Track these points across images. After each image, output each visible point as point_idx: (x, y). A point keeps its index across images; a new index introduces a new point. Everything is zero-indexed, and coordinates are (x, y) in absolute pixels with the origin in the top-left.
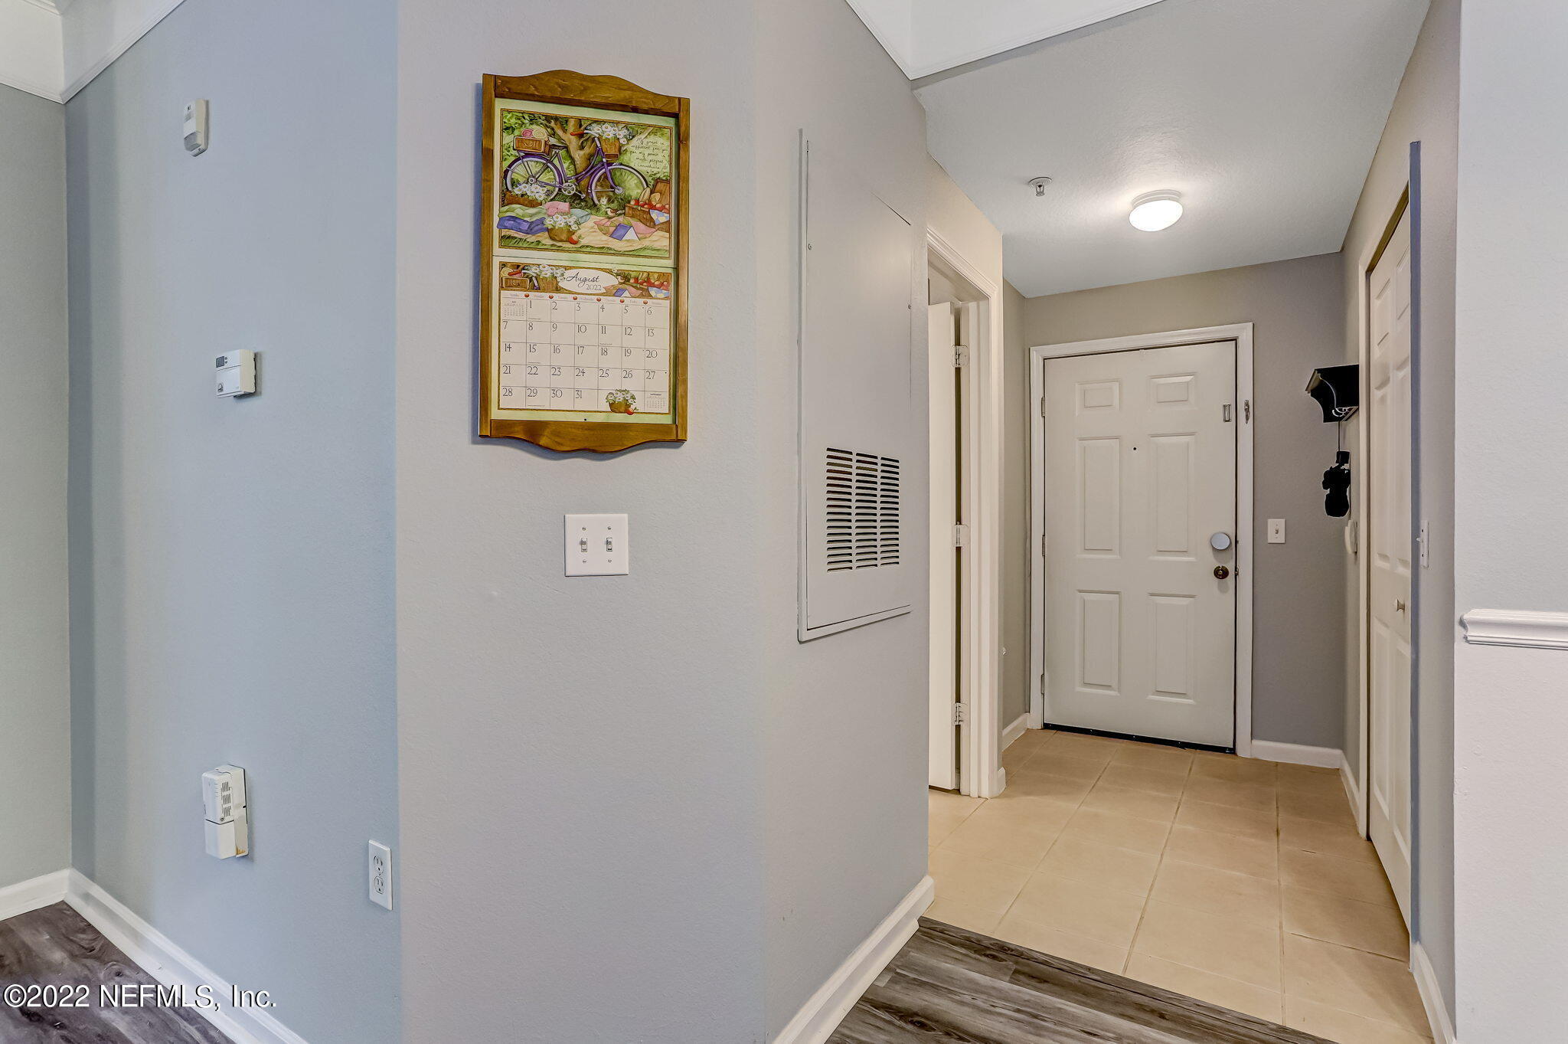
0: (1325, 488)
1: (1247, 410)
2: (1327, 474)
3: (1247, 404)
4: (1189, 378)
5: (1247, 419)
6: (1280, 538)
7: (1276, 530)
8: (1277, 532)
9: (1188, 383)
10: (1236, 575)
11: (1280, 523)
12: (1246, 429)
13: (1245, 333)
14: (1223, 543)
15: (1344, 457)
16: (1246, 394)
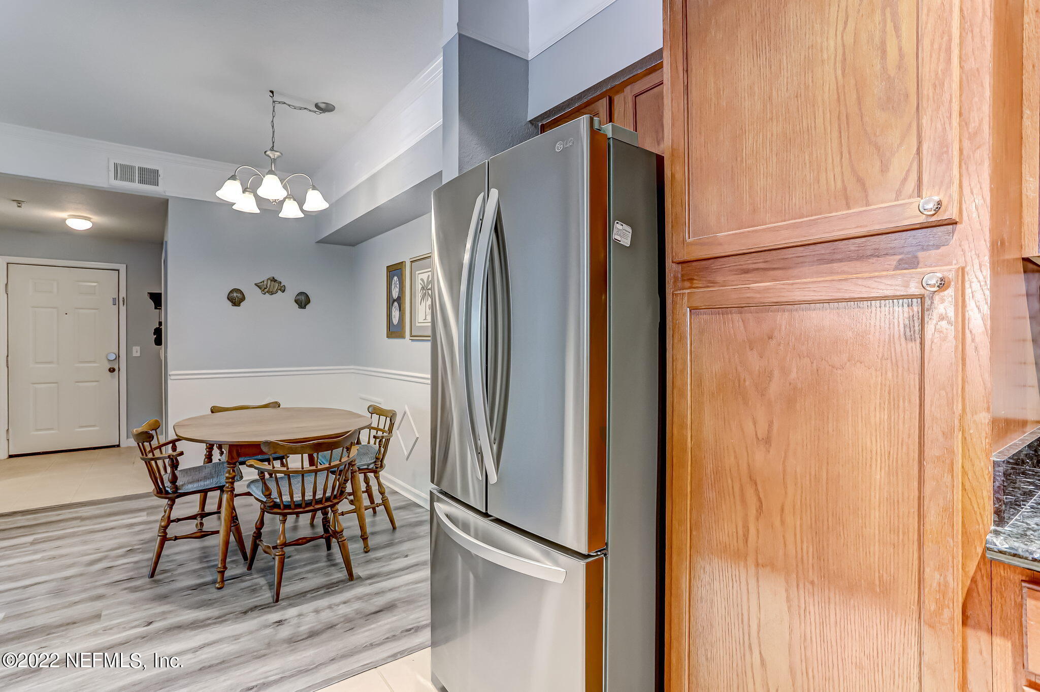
0: (154, 335)
1: (124, 301)
2: (155, 330)
3: (123, 298)
4: (95, 284)
5: (124, 304)
6: (138, 354)
7: (136, 351)
8: (137, 352)
9: (95, 286)
10: (119, 371)
11: (138, 348)
12: (123, 309)
13: (122, 268)
14: (113, 357)
15: (160, 323)
16: (123, 294)
